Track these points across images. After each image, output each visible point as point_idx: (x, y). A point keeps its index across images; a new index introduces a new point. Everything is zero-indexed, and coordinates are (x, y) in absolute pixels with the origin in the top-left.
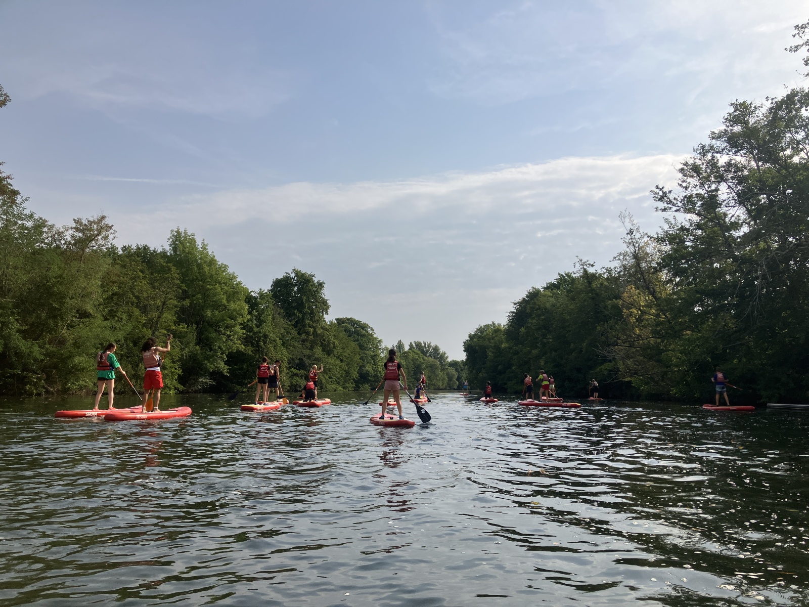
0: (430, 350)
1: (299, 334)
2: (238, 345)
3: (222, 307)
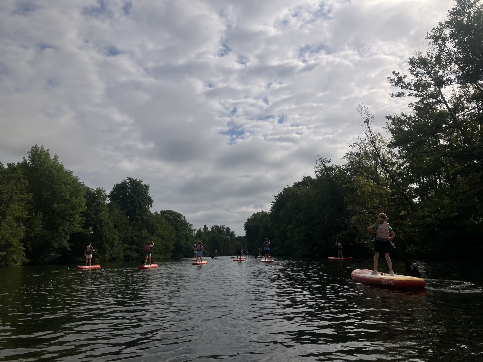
0: (224, 230)
1: (131, 221)
2: (78, 228)
3: (66, 201)
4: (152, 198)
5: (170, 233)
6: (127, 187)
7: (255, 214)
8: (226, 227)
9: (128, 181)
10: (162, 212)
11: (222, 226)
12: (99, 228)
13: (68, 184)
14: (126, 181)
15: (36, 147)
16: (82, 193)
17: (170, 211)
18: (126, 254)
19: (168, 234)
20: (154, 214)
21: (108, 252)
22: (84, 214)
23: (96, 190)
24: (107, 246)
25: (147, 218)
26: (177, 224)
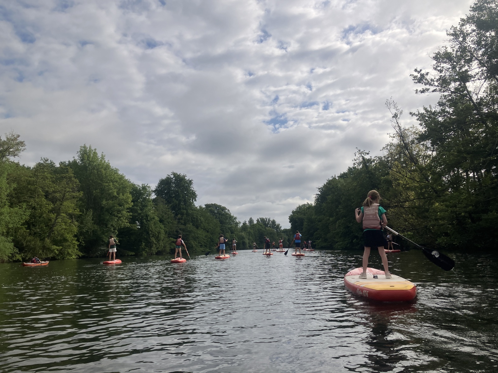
0: (270, 223)
1: (176, 215)
2: (125, 223)
3: (114, 198)
4: (196, 192)
5: (214, 226)
6: (171, 182)
7: (300, 206)
8: (271, 219)
9: (172, 176)
10: (207, 206)
11: (267, 219)
12: (145, 223)
13: (115, 181)
14: (171, 176)
15: (85, 147)
16: (128, 190)
17: (215, 204)
18: (172, 247)
19: (213, 227)
20: (198, 207)
21: (154, 246)
22: (131, 210)
23: (142, 186)
24: (153, 239)
25: (192, 212)
26: (222, 217)
